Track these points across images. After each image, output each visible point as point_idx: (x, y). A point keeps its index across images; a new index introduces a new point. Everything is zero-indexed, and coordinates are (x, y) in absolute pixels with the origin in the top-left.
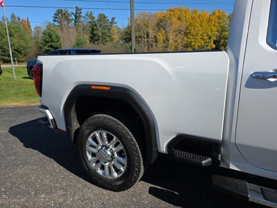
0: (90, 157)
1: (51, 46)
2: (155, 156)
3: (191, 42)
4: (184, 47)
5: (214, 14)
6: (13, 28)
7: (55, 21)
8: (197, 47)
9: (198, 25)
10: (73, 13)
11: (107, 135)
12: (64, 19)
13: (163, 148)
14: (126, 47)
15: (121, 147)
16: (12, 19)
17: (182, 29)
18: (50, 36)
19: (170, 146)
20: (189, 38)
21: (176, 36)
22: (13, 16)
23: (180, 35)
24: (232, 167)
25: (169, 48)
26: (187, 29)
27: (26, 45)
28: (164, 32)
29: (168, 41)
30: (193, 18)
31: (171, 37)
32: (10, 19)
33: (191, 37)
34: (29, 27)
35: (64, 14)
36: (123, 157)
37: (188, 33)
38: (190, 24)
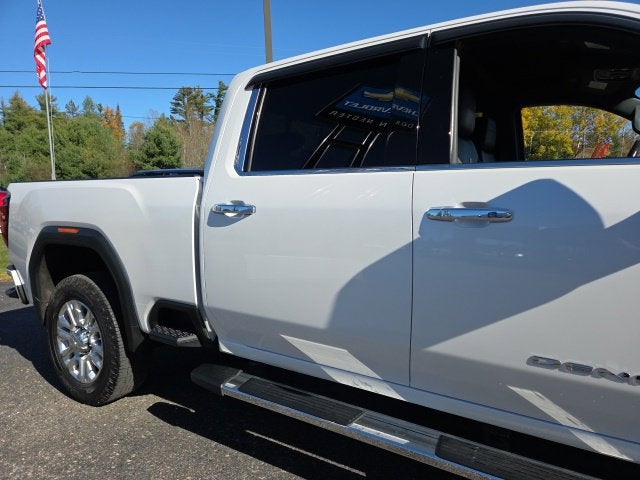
1: (159, 164)
6: (85, 128)
7: (175, 111)
10: (212, 96)
11: (82, 308)
12: (193, 107)
13: (145, 324)
16: (85, 108)
18: (158, 144)
22: (88, 103)
27: (107, 162)
32: (81, 108)
34: (120, 123)
35: (195, 98)
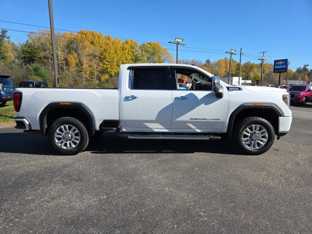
0: (57, 141)
2: (94, 132)
3: (107, 69)
4: (100, 72)
5: (127, 42)
8: (113, 74)
9: (112, 52)
11: (69, 127)
13: (98, 128)
14: (28, 69)
15: (77, 131)
17: (96, 54)
19: (100, 126)
20: (105, 64)
21: (91, 60)
23: (94, 60)
24: (124, 130)
25: (83, 73)
26: (102, 55)
28: (76, 55)
29: (82, 65)
30: (107, 44)
31: (85, 61)
33: (107, 63)
36: (78, 136)
37: (103, 59)
38: (105, 50)
